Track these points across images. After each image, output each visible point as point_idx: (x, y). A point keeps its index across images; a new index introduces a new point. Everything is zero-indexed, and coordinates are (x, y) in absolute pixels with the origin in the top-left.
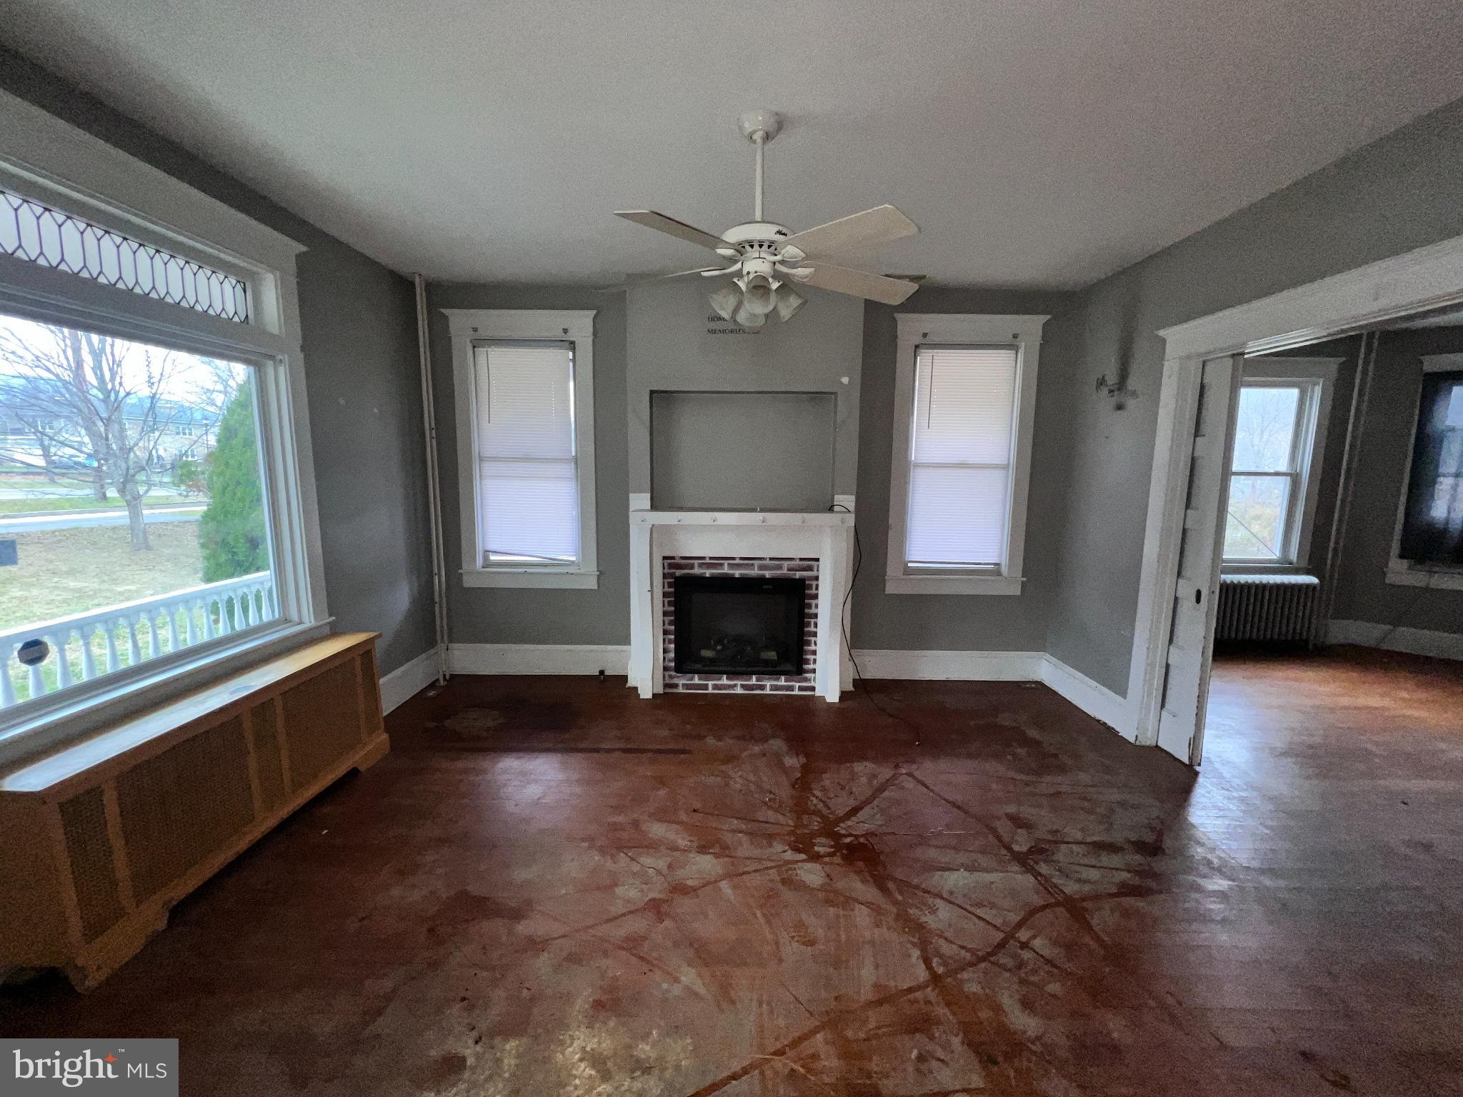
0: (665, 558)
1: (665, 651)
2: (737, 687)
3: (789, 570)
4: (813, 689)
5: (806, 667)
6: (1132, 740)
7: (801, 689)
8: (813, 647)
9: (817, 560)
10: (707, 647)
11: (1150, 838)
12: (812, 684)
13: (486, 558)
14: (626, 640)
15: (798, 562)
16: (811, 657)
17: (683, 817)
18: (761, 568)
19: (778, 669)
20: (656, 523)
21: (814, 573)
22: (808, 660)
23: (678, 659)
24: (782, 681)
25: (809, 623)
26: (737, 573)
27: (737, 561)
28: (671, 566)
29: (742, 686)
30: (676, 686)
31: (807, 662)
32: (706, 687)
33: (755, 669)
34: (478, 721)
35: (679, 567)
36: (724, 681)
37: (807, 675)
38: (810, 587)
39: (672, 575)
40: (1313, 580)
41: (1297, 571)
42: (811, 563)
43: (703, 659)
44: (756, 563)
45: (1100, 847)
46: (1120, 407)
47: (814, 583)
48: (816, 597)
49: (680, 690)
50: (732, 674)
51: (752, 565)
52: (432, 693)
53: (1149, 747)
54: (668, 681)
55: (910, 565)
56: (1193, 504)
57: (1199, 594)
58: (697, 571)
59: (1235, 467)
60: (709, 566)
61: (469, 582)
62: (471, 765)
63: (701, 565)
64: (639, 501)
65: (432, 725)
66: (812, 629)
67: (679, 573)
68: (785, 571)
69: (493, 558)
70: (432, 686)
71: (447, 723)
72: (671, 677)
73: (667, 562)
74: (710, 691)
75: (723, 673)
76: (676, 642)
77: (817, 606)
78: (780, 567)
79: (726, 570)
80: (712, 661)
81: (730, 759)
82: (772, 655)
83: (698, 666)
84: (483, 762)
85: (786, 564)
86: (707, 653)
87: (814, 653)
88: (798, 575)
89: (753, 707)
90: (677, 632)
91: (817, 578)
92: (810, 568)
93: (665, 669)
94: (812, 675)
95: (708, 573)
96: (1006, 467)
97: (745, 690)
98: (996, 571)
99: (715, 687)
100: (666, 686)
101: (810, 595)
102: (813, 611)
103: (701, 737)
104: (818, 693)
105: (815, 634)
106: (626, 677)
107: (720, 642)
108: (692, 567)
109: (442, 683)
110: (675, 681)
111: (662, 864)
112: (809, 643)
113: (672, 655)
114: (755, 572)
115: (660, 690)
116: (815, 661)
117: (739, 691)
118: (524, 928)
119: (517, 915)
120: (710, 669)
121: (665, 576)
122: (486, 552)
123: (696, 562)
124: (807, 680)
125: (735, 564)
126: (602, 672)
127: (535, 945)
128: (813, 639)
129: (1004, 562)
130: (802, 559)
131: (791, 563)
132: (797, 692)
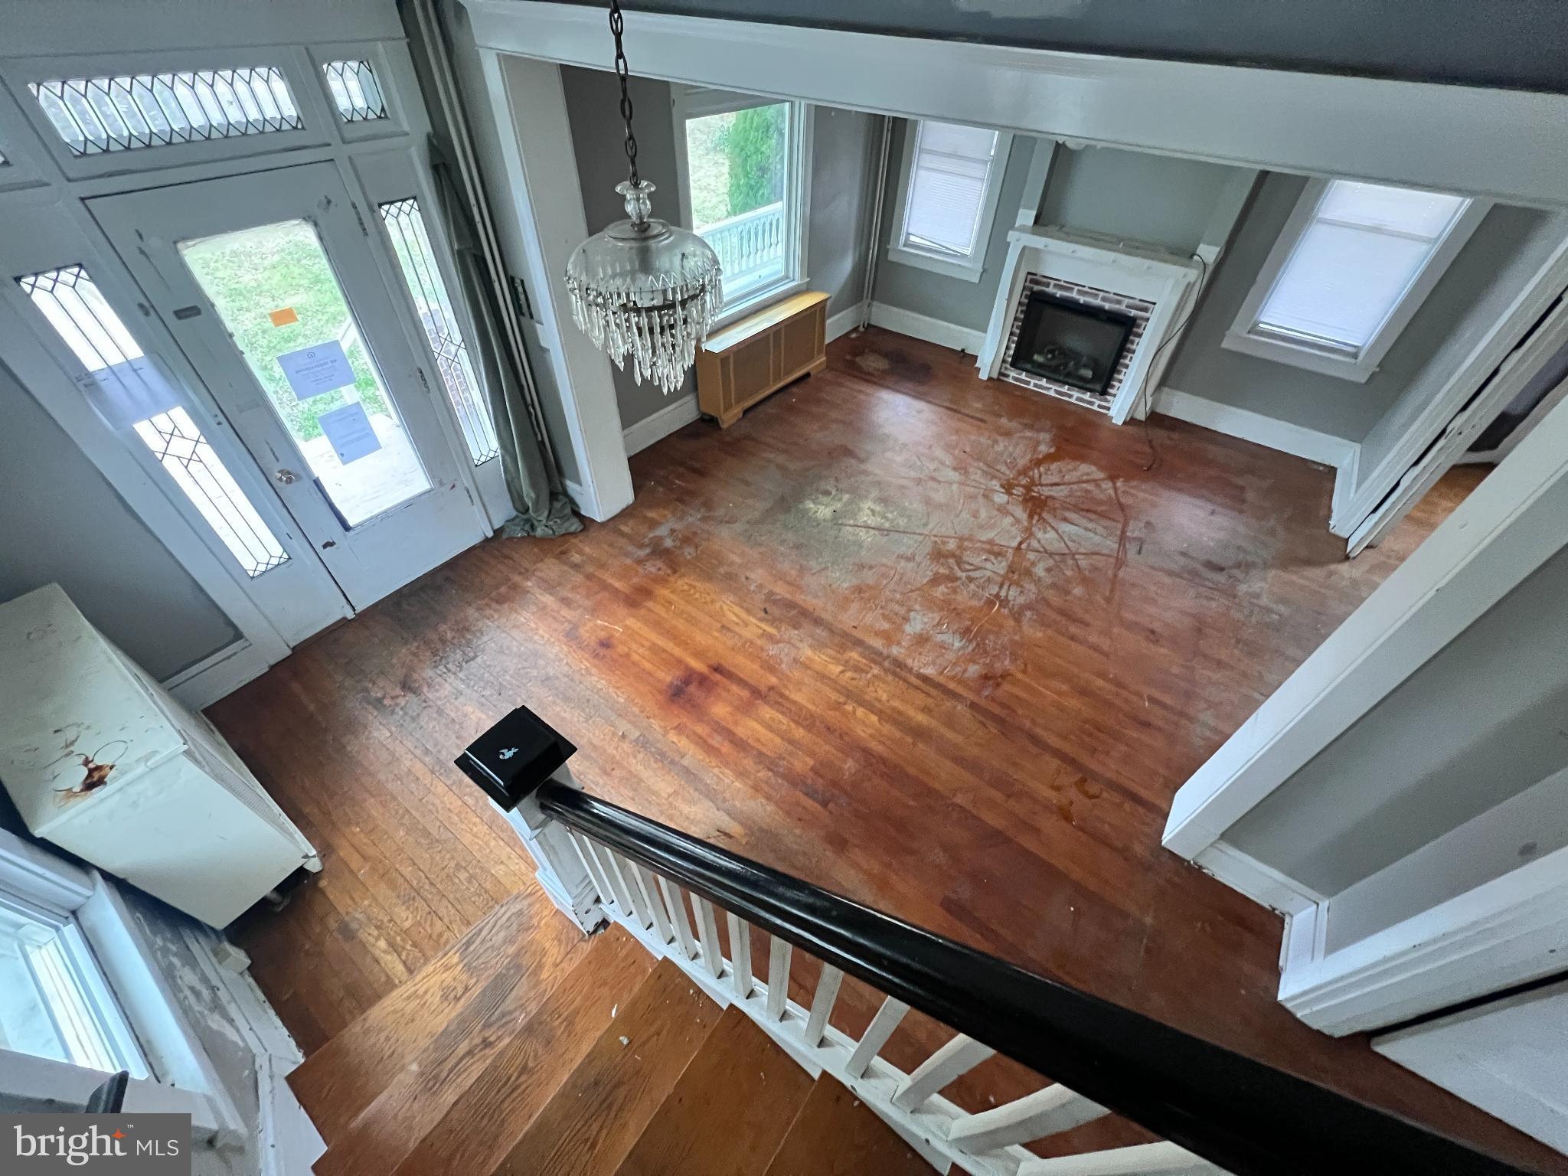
0: (1029, 273)
1: (1008, 348)
2: (1052, 390)
3: (1127, 307)
4: (1108, 409)
5: (1110, 390)
7: (1100, 406)
8: (1121, 377)
9: (1154, 304)
10: (1040, 353)
12: (1109, 405)
13: (907, 239)
14: (985, 331)
15: (1136, 302)
16: (1117, 384)
17: (956, 452)
18: (1104, 299)
19: (1088, 386)
20: (1028, 244)
21: (1147, 315)
23: (1014, 356)
24: (1087, 396)
25: (1127, 356)
26: (1082, 299)
27: (1086, 289)
28: (1033, 281)
29: (1056, 391)
30: (1007, 376)
31: (1113, 387)
32: (1028, 383)
33: (1070, 381)
34: (873, 363)
35: (1037, 283)
36: (1044, 382)
37: (1108, 397)
38: (1139, 326)
39: (1031, 289)
42: (1145, 306)
43: (1033, 362)
44: (1101, 294)
47: (1144, 324)
48: (1140, 336)
49: (1010, 380)
50: (1050, 379)
51: (1097, 295)
52: (854, 336)
54: (1003, 370)
55: (1260, 326)
58: (1051, 290)
60: (1062, 288)
61: (892, 257)
62: (863, 389)
63: (1056, 286)
64: (1026, 217)
65: (848, 357)
66: (1127, 361)
67: (1036, 288)
68: (1123, 307)
69: (912, 238)
70: (856, 329)
71: (858, 359)
72: (1006, 368)
73: (1030, 277)
74: (1031, 387)
75: (1044, 376)
76: (1018, 344)
77: (1137, 344)
78: (1119, 302)
79: (1074, 295)
80: (1040, 365)
81: (1007, 434)
82: (1089, 374)
83: (1029, 366)
84: (868, 389)
85: (1127, 301)
86: (1037, 358)
87: (1120, 381)
88: (1133, 313)
89: (1058, 409)
90: (1020, 337)
91: (1147, 320)
92: (1145, 310)
93: (1004, 361)
94: (1112, 398)
95: (1059, 293)
96: (1433, 242)
97: (1056, 394)
98: (1353, 353)
99: (1036, 385)
100: (1001, 374)
101: (1137, 333)
102: (1134, 347)
103: (1000, 416)
104: (1110, 413)
105: (1127, 366)
106: (976, 357)
107: (1052, 352)
108: (1048, 285)
109: (862, 329)
110: (1008, 372)
111: (932, 467)
112: (1119, 372)
113: (1011, 352)
115: (995, 375)
116: (1118, 388)
117: (1052, 393)
118: (863, 467)
119: (862, 461)
120: (1037, 371)
121: (1024, 288)
122: (909, 234)
123: (1053, 282)
124: (1106, 401)
126: (963, 351)
127: (865, 473)
128: (1124, 370)
129: (1366, 346)
130: (1141, 300)
131: (1131, 301)
132: (1095, 407)
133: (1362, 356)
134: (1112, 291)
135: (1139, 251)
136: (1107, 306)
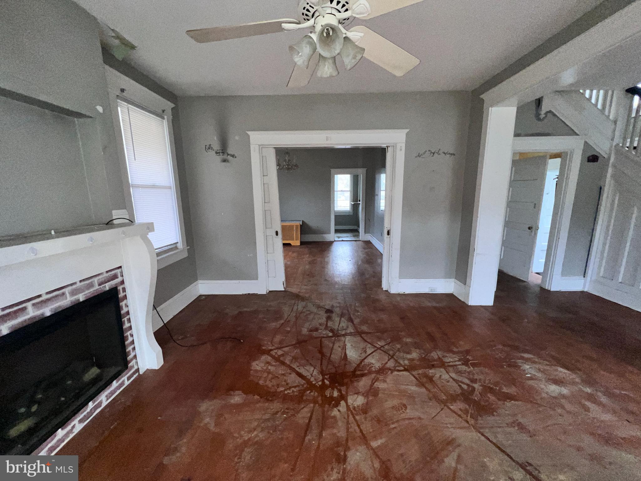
3: (99, 284)
5: (129, 358)
6: (265, 293)
7: (129, 378)
9: (121, 267)
12: (136, 367)
15: (106, 275)
16: (131, 348)
18: (73, 293)
19: (109, 377)
21: (120, 279)
22: (130, 351)
24: (113, 386)
25: (125, 321)
26: (47, 311)
27: (45, 297)
29: (80, 421)
31: (129, 355)
33: (88, 396)
37: (131, 363)
38: (119, 292)
44: (66, 290)
46: (225, 161)
47: (121, 287)
50: (62, 424)
51: (63, 294)
66: (127, 325)
68: (97, 287)
77: (127, 305)
78: (91, 285)
82: (94, 371)
85: (96, 280)
87: (133, 343)
88: (107, 286)
91: (123, 283)
92: (115, 277)
94: (135, 361)
96: (170, 188)
97: (83, 423)
98: (177, 247)
101: (120, 298)
102: (125, 310)
104: (141, 371)
114: (66, 301)
124: (131, 368)
125: (42, 301)
129: (179, 240)
130: (107, 272)
131: (100, 277)
132: (127, 383)
133: (180, 246)
134: (77, 280)
135: (46, 236)
136: (81, 297)
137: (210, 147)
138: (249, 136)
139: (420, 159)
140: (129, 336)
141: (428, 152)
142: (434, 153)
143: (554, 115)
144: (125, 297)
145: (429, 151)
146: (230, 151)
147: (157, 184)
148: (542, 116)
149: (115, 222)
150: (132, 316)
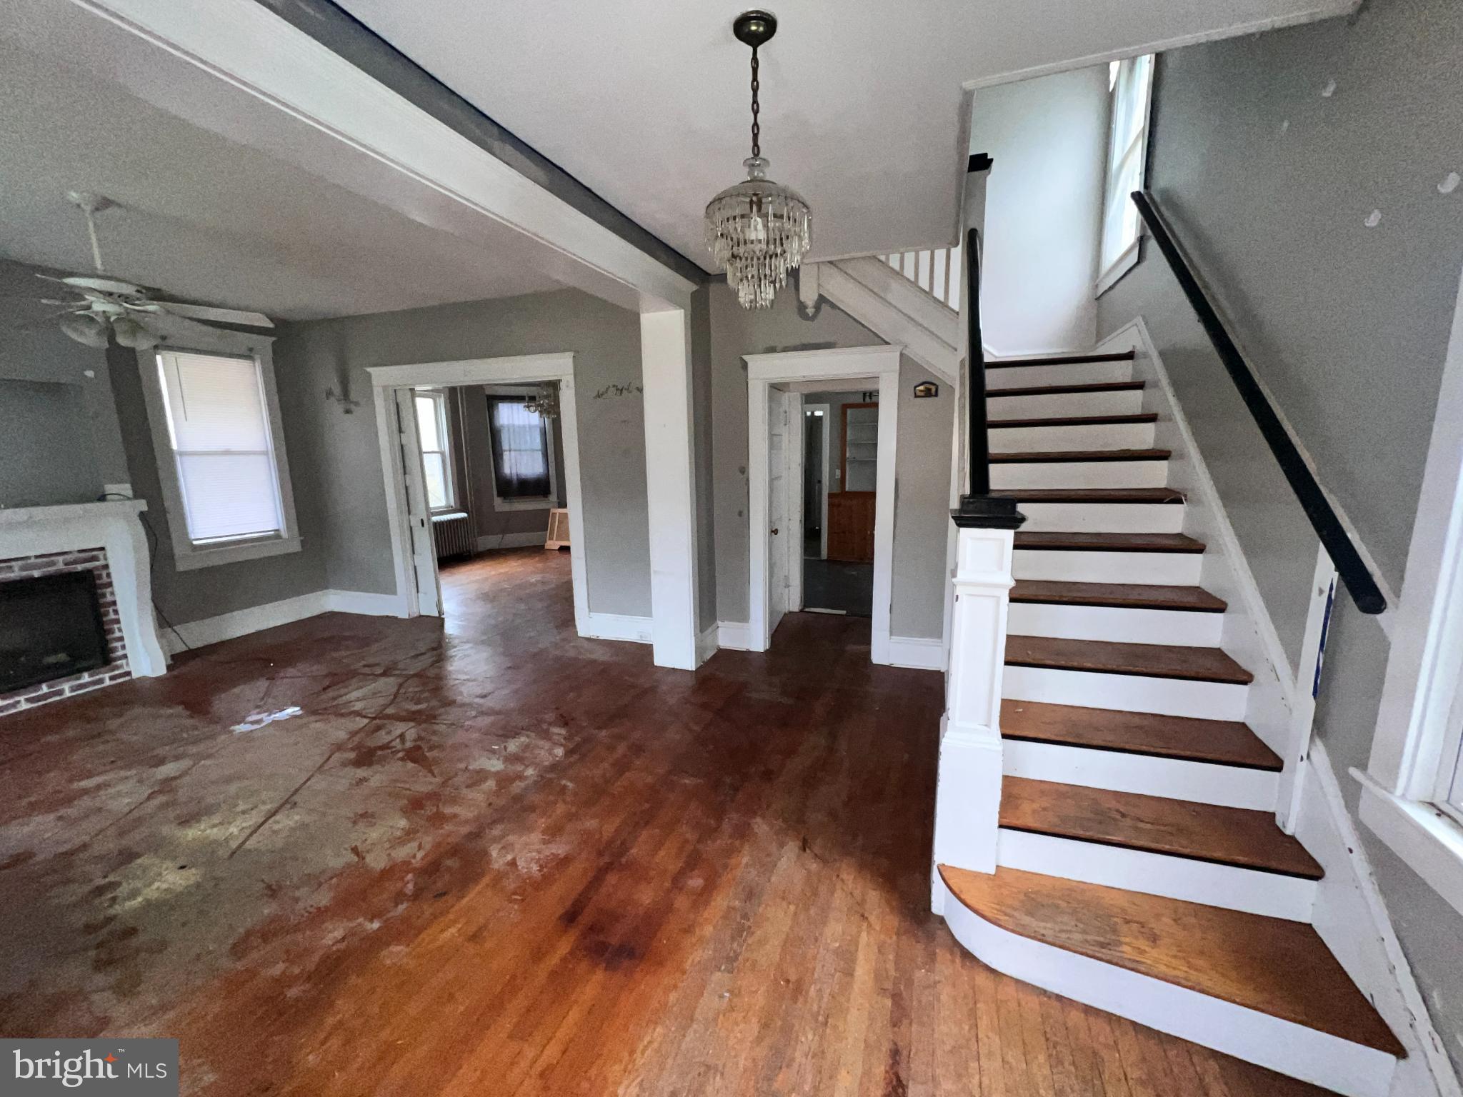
3: (66, 564)
4: (129, 673)
5: (114, 655)
6: (407, 617)
7: (112, 678)
8: (117, 634)
9: (102, 549)
11: (434, 645)
12: (126, 669)
15: (76, 555)
16: (118, 644)
19: (76, 667)
21: (102, 562)
22: (116, 647)
24: (85, 678)
25: (108, 611)
29: (29, 700)
33: (43, 677)
38: (100, 577)
40: (464, 515)
41: (455, 511)
42: (94, 553)
45: (417, 656)
46: (348, 412)
47: (104, 572)
53: (417, 617)
55: (195, 543)
56: (407, 471)
57: (422, 521)
59: (424, 449)
66: (113, 616)
68: (60, 567)
77: (112, 593)
85: (59, 559)
87: (121, 639)
88: (80, 567)
89: (49, 716)
91: (106, 567)
92: (94, 559)
94: (124, 662)
96: (266, 453)
97: (33, 703)
98: (277, 535)
101: (102, 584)
104: (135, 675)
116: (123, 647)
128: (116, 626)
129: (282, 526)
130: (80, 551)
131: (67, 556)
132: (108, 683)
133: (284, 534)
134: (31, 555)
137: (329, 394)
138: (369, 375)
139: (600, 400)
140: (117, 630)
141: (612, 389)
142: (622, 390)
143: (833, 306)
144: (110, 584)
145: (614, 386)
146: (353, 396)
147: (234, 449)
148: (810, 311)
149: (109, 497)
150: (120, 607)
